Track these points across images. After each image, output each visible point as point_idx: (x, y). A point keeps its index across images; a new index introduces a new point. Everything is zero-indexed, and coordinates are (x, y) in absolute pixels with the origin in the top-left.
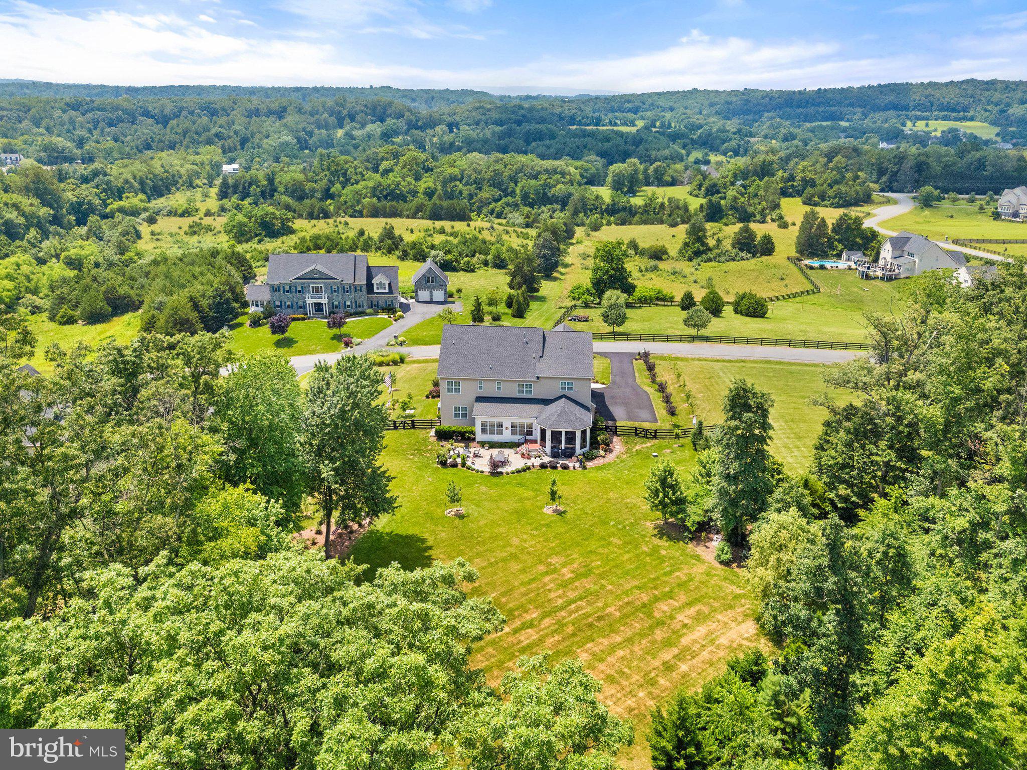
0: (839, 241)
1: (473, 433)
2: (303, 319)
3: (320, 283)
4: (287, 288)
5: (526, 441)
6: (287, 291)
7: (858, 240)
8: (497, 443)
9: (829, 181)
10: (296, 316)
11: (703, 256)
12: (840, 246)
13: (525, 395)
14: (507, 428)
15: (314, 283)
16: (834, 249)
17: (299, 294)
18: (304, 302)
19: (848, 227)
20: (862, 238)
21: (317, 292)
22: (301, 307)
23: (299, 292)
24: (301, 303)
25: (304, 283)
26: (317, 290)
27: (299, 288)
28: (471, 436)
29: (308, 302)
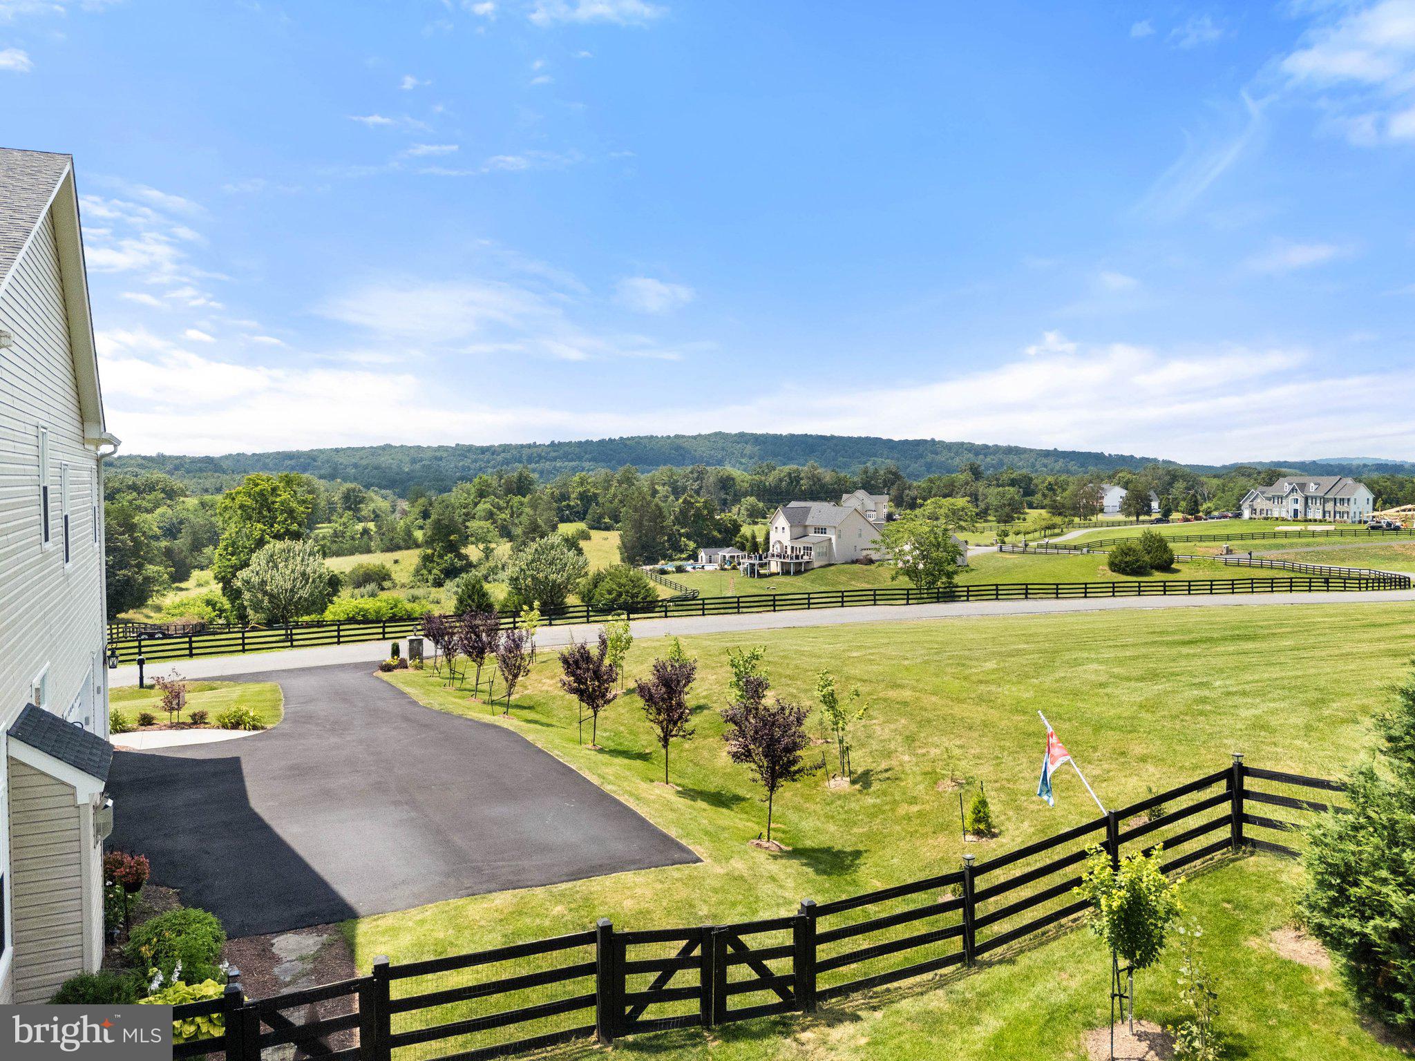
0: (689, 537)
7: (715, 533)
9: (620, 497)
11: (464, 575)
12: (692, 545)
16: (682, 551)
19: (698, 515)
20: (720, 532)
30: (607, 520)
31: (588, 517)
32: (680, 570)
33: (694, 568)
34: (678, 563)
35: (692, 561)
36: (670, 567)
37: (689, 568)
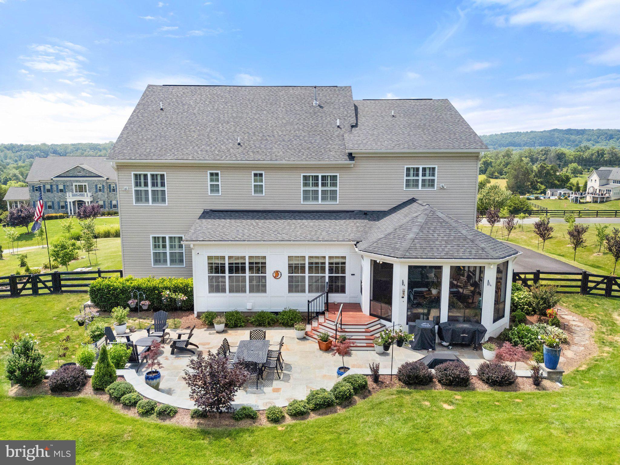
0: (542, 183)
1: (188, 291)
2: (61, 217)
3: (84, 182)
4: (48, 187)
5: (329, 307)
6: (48, 191)
7: (556, 182)
8: (250, 314)
9: (503, 163)
10: (54, 215)
12: (543, 187)
13: (320, 204)
14: (277, 275)
15: (77, 181)
16: (538, 190)
17: (60, 194)
18: (66, 202)
19: (548, 173)
20: (559, 181)
21: (81, 191)
22: (63, 207)
23: (61, 191)
24: (62, 204)
25: (67, 181)
26: (81, 189)
27: (61, 187)
28: (182, 297)
29: (68, 200)
30: (496, 174)
31: (487, 172)
32: (537, 198)
33: (544, 198)
34: (536, 195)
35: (543, 195)
36: (532, 197)
37: (542, 198)
